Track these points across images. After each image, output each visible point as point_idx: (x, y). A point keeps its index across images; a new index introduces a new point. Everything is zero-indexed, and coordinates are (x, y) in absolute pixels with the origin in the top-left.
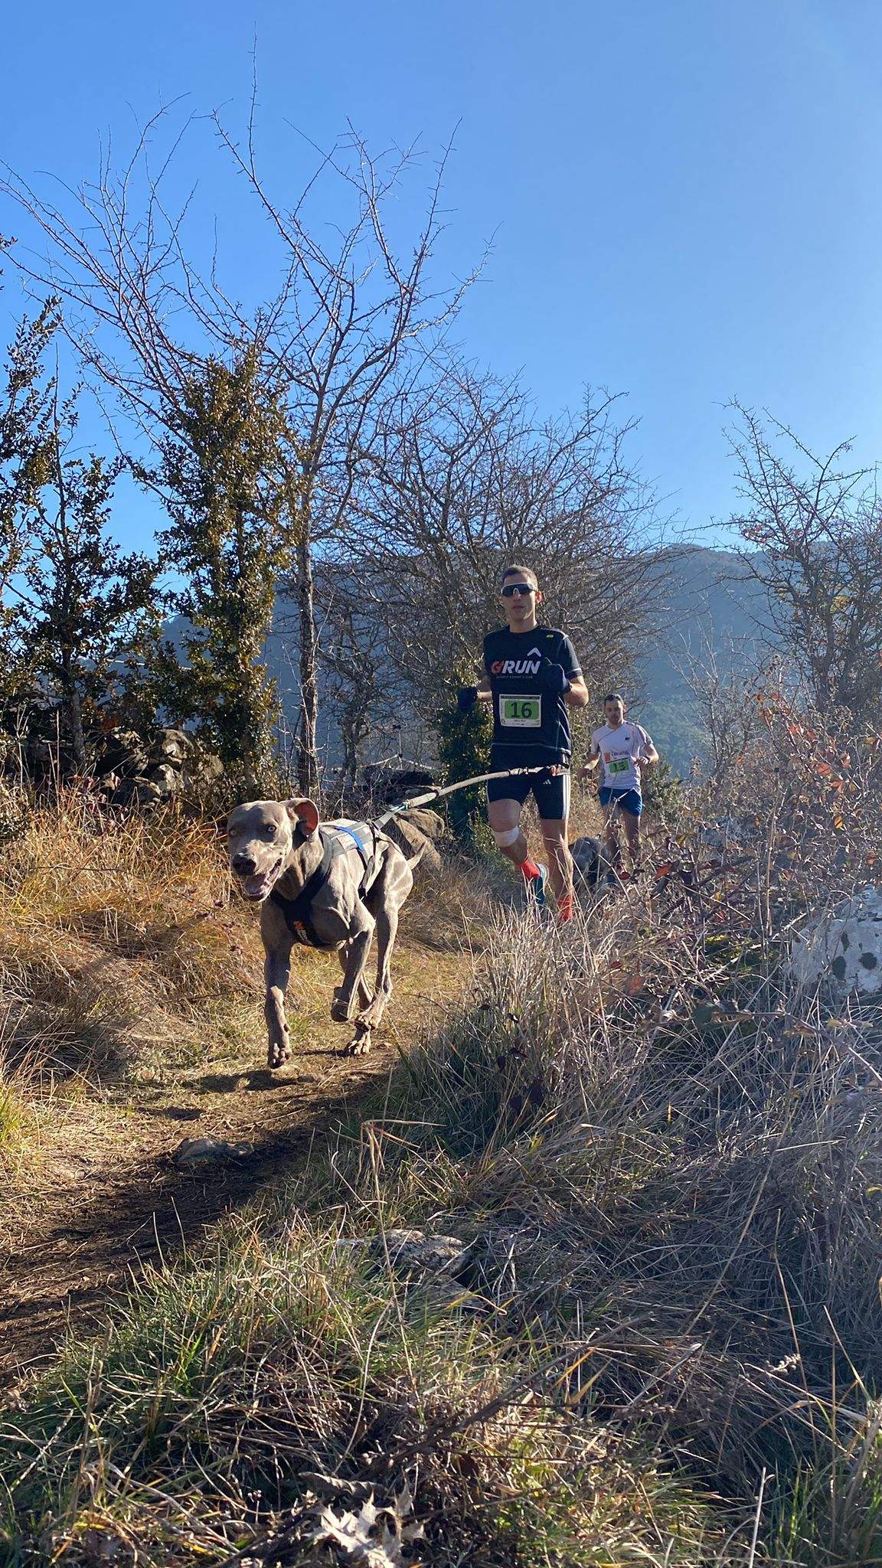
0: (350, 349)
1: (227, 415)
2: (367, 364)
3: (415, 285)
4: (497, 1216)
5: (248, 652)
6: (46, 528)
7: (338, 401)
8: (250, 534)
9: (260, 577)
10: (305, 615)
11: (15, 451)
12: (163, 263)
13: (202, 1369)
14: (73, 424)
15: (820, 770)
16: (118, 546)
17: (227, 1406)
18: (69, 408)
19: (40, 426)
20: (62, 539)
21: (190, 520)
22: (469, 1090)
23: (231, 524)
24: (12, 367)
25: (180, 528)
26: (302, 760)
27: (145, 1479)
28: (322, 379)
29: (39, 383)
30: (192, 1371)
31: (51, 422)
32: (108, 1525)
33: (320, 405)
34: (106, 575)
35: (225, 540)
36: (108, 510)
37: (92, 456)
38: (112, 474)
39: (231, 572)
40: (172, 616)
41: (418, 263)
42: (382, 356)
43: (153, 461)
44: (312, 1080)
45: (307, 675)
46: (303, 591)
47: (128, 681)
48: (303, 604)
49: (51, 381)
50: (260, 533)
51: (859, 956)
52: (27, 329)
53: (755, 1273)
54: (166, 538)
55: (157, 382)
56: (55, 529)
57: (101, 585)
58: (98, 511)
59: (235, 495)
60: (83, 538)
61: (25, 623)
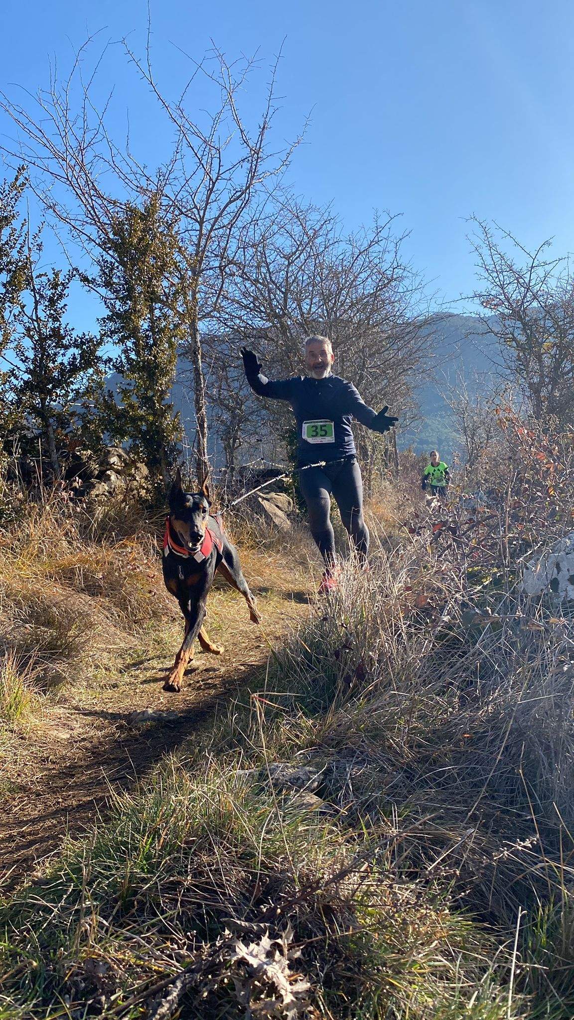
0: (219, 192)
1: (141, 240)
3: (260, 148)
4: (339, 753)
5: (160, 395)
6: (26, 319)
7: (213, 226)
8: (159, 318)
9: (166, 345)
10: (197, 369)
11: (3, 269)
12: (94, 141)
13: (155, 856)
14: (40, 250)
15: (538, 457)
16: (73, 329)
17: (172, 879)
18: (37, 239)
19: (18, 252)
20: (36, 326)
21: (119, 310)
22: (317, 673)
23: (146, 311)
25: (113, 315)
26: (199, 465)
27: (121, 926)
28: (202, 213)
29: (16, 224)
30: (148, 857)
31: (25, 249)
32: (100, 955)
33: (201, 230)
34: (66, 347)
35: (142, 322)
36: (65, 305)
37: (53, 269)
38: (67, 281)
39: (147, 343)
40: (110, 373)
41: (262, 134)
42: (240, 196)
43: (94, 272)
44: (214, 670)
45: (199, 409)
46: (195, 353)
47: (83, 417)
48: (195, 362)
49: (24, 222)
50: (165, 317)
51: (567, 577)
52: (7, 188)
53: (507, 783)
54: (105, 322)
55: (94, 219)
56: (32, 319)
57: (64, 355)
58: (59, 306)
59: (148, 292)
60: (50, 325)
61: (15, 382)
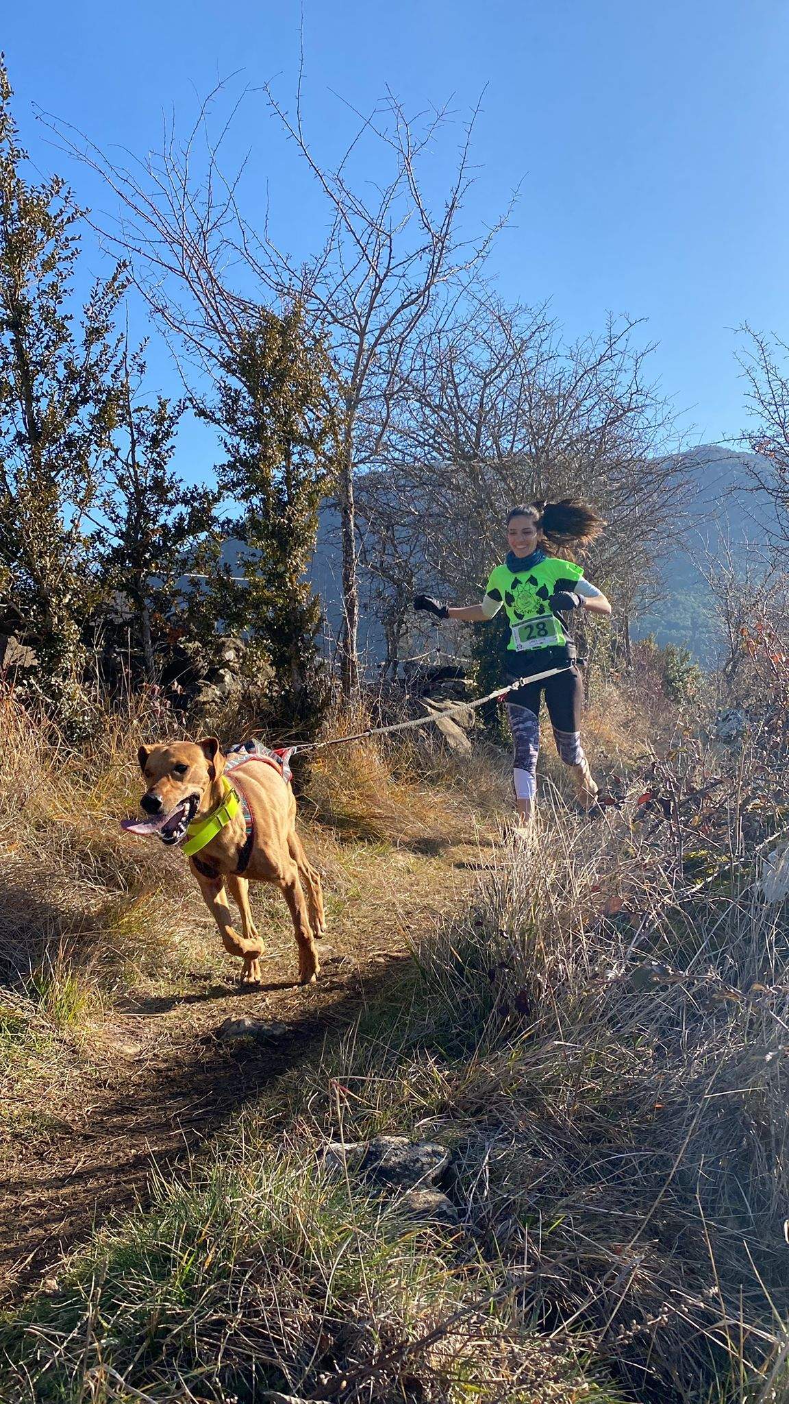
0: (389, 293)
1: (277, 361)
2: (403, 307)
3: (446, 234)
4: (477, 1123)
5: (294, 572)
6: (118, 464)
7: (377, 341)
8: (297, 467)
9: (305, 504)
10: (347, 534)
11: (91, 398)
12: (221, 221)
13: (197, 1280)
14: (142, 372)
16: (181, 480)
17: (215, 1317)
18: (137, 360)
19: (113, 376)
20: (133, 474)
21: (245, 455)
22: (469, 991)
23: (280, 457)
24: (87, 323)
25: (236, 461)
26: (344, 664)
27: (141, 1383)
28: (363, 320)
29: (110, 338)
30: (187, 1281)
31: (122, 372)
33: (361, 344)
34: (172, 504)
35: (275, 472)
36: (173, 447)
37: (159, 398)
38: (176, 414)
39: (280, 500)
41: (449, 214)
42: (417, 299)
43: (213, 400)
44: (344, 961)
45: (349, 588)
46: (346, 512)
47: (190, 598)
48: (346, 523)
49: (120, 337)
50: (306, 465)
52: (100, 290)
54: (224, 470)
55: (217, 328)
56: (127, 464)
57: (168, 513)
58: (164, 447)
59: (283, 432)
60: (151, 472)
61: (102, 550)
